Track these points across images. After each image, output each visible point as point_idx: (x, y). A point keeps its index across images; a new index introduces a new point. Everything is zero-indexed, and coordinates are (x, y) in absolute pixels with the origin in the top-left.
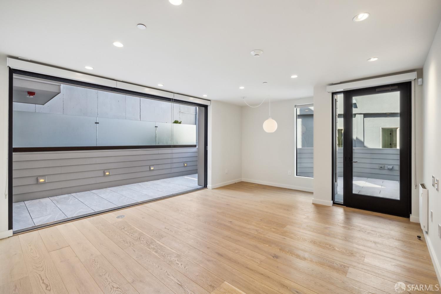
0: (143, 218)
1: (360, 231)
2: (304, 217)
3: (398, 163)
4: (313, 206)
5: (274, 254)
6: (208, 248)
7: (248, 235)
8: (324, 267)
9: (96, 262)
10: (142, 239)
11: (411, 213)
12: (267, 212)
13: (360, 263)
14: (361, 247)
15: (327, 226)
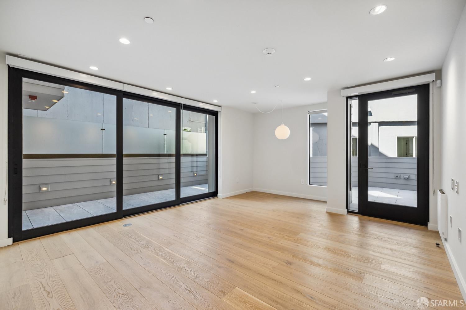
0: (151, 226)
1: (376, 238)
2: (318, 225)
3: (415, 172)
4: (327, 214)
5: (287, 261)
6: (219, 255)
7: (260, 242)
8: (339, 273)
9: (101, 270)
10: (150, 247)
11: (429, 221)
12: (279, 220)
13: (376, 270)
14: (377, 254)
15: (342, 234)
